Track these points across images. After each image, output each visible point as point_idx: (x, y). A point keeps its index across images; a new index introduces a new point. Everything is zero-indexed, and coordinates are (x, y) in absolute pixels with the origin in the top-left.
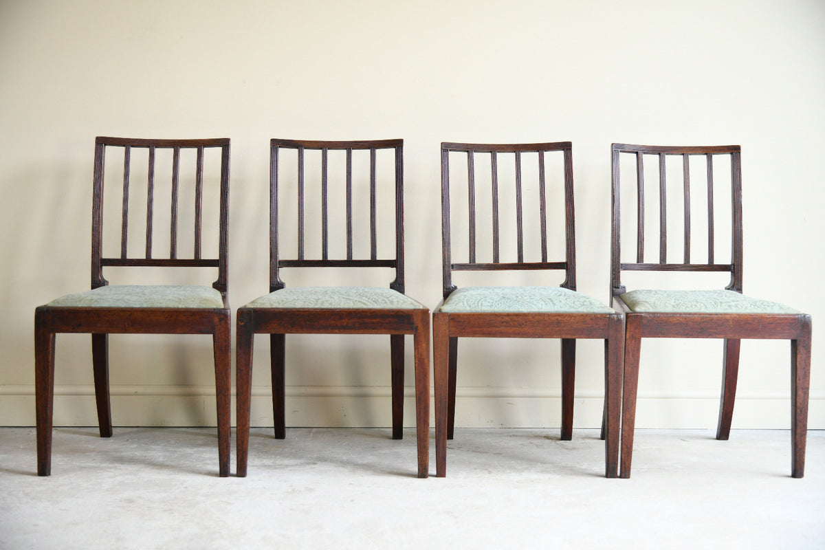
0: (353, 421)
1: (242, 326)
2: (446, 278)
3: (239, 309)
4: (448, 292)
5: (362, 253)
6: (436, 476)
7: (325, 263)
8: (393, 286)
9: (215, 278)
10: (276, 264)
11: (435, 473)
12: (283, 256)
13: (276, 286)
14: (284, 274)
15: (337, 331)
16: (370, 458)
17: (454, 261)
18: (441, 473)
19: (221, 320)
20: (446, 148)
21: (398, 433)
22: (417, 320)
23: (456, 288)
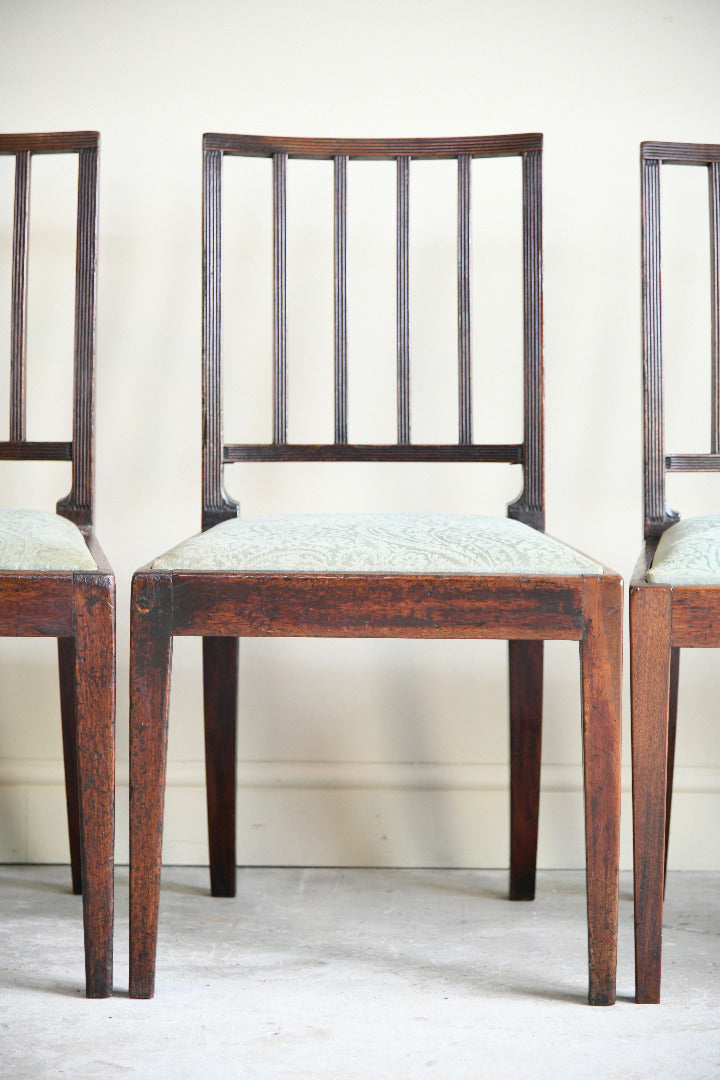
0: (405, 852)
1: (144, 616)
2: (652, 490)
3: (136, 574)
4: (657, 531)
5: (436, 426)
6: (636, 1000)
7: (341, 451)
8: (513, 513)
9: (64, 489)
10: (216, 455)
11: (631, 991)
12: (234, 433)
13: (216, 513)
14: (237, 479)
15: (385, 630)
16: (458, 951)
17: (671, 448)
18: (647, 991)
19: (91, 601)
20: (654, 156)
21: (523, 883)
22: (590, 604)
23: (676, 518)
